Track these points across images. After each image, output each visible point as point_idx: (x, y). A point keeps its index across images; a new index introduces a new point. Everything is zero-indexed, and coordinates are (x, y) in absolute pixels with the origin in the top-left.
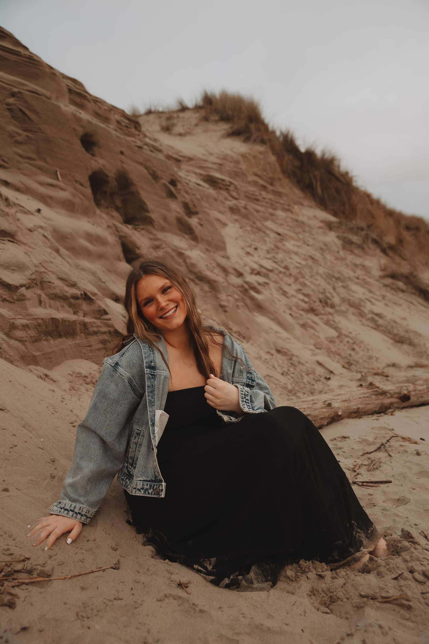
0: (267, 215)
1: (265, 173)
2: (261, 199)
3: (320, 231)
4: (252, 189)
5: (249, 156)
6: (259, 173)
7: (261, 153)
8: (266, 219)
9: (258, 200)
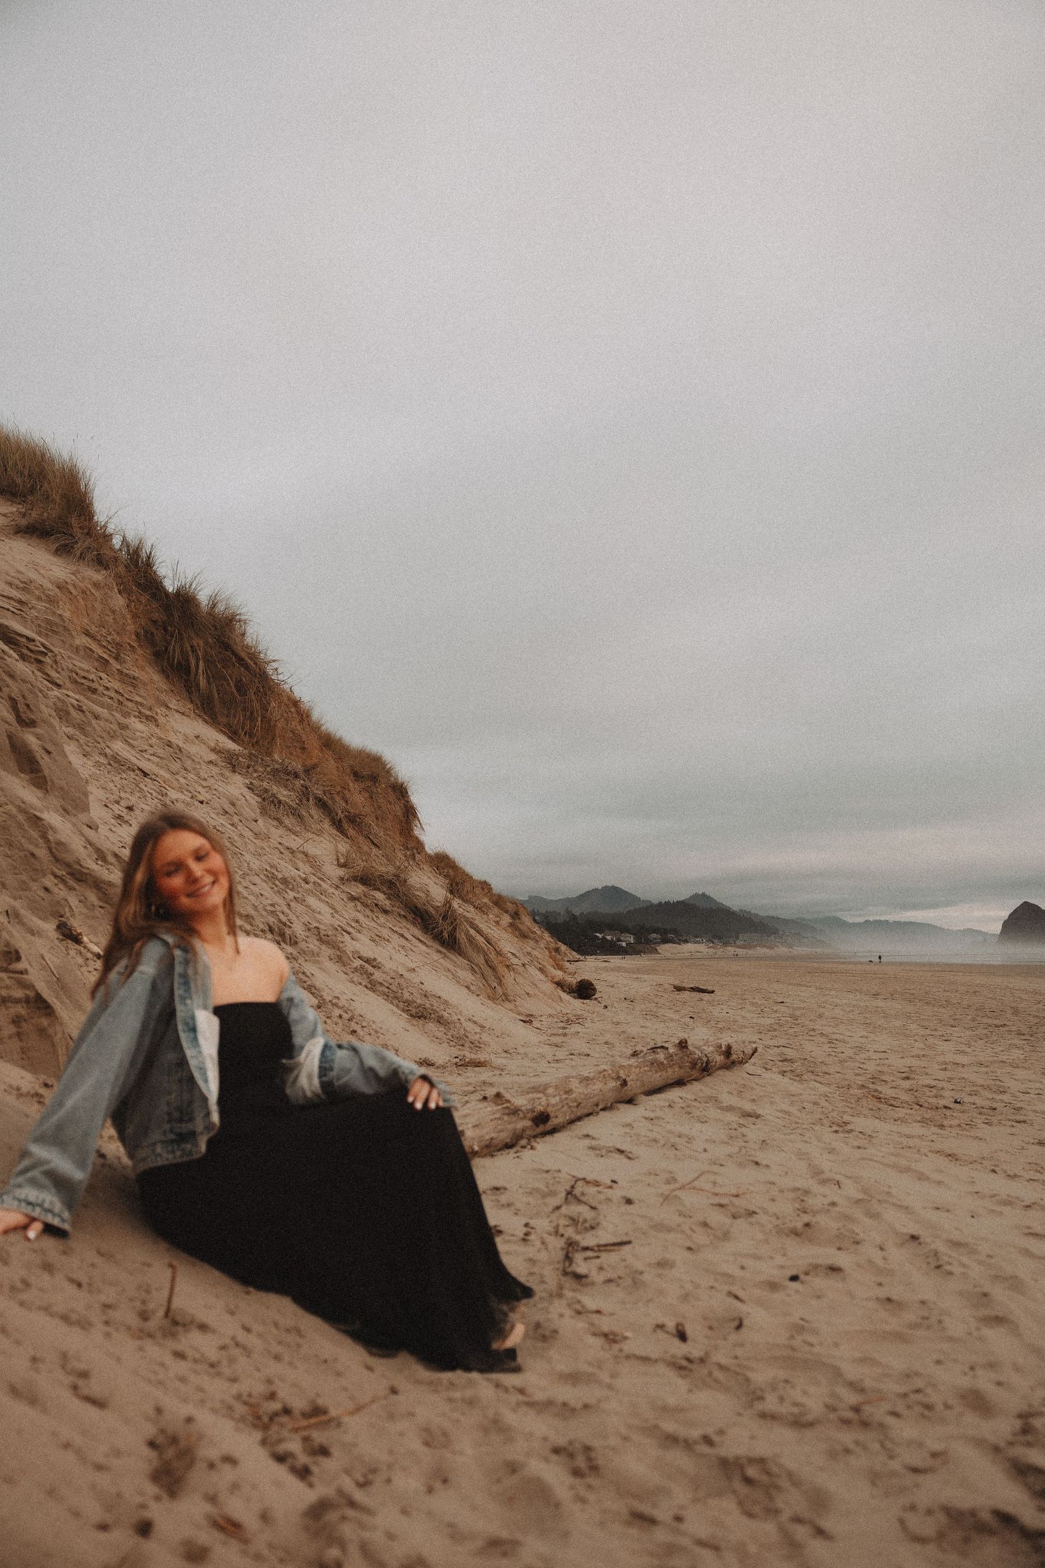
0: (115, 727)
1: (104, 631)
2: (101, 689)
3: (215, 770)
4: (83, 664)
5: (71, 588)
6: (93, 629)
7: (96, 585)
8: (113, 736)
9: (94, 691)
